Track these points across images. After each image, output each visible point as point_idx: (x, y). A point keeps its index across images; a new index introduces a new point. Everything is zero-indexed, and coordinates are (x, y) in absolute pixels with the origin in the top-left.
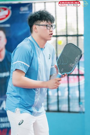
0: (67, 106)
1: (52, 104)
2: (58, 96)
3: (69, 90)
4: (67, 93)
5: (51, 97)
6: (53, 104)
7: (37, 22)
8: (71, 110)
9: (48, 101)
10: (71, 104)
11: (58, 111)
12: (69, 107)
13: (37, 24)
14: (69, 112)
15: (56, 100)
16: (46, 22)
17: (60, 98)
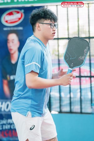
0: (79, 107)
1: (64, 105)
2: (70, 98)
3: (81, 92)
4: (79, 94)
5: (63, 99)
6: (66, 105)
7: (41, 20)
8: (83, 111)
9: (60, 103)
10: (83, 105)
11: (71, 112)
12: (81, 108)
13: (40, 22)
14: (81, 113)
15: (68, 102)
16: (50, 21)
17: (72, 100)
